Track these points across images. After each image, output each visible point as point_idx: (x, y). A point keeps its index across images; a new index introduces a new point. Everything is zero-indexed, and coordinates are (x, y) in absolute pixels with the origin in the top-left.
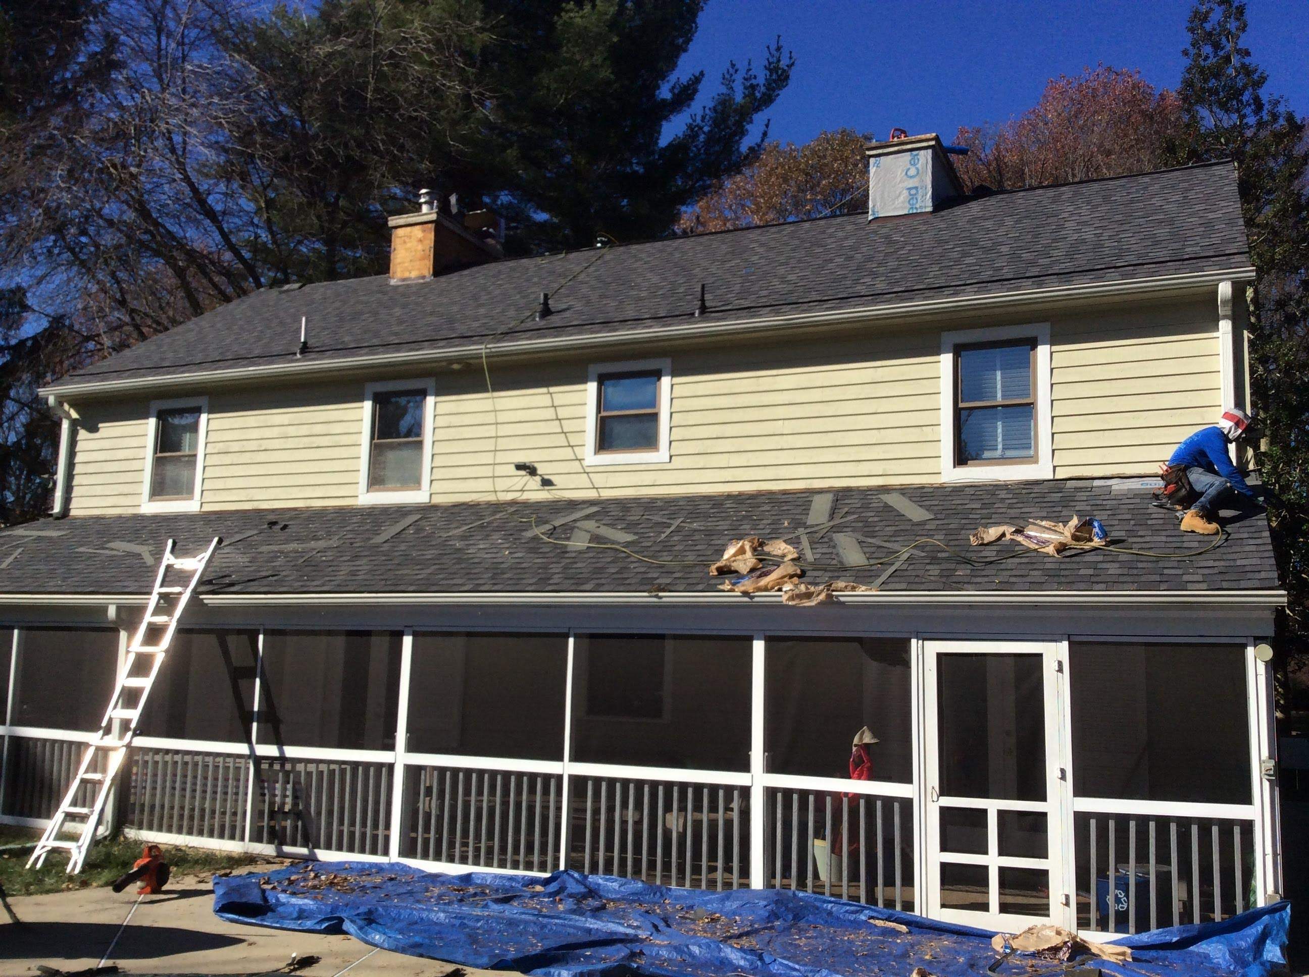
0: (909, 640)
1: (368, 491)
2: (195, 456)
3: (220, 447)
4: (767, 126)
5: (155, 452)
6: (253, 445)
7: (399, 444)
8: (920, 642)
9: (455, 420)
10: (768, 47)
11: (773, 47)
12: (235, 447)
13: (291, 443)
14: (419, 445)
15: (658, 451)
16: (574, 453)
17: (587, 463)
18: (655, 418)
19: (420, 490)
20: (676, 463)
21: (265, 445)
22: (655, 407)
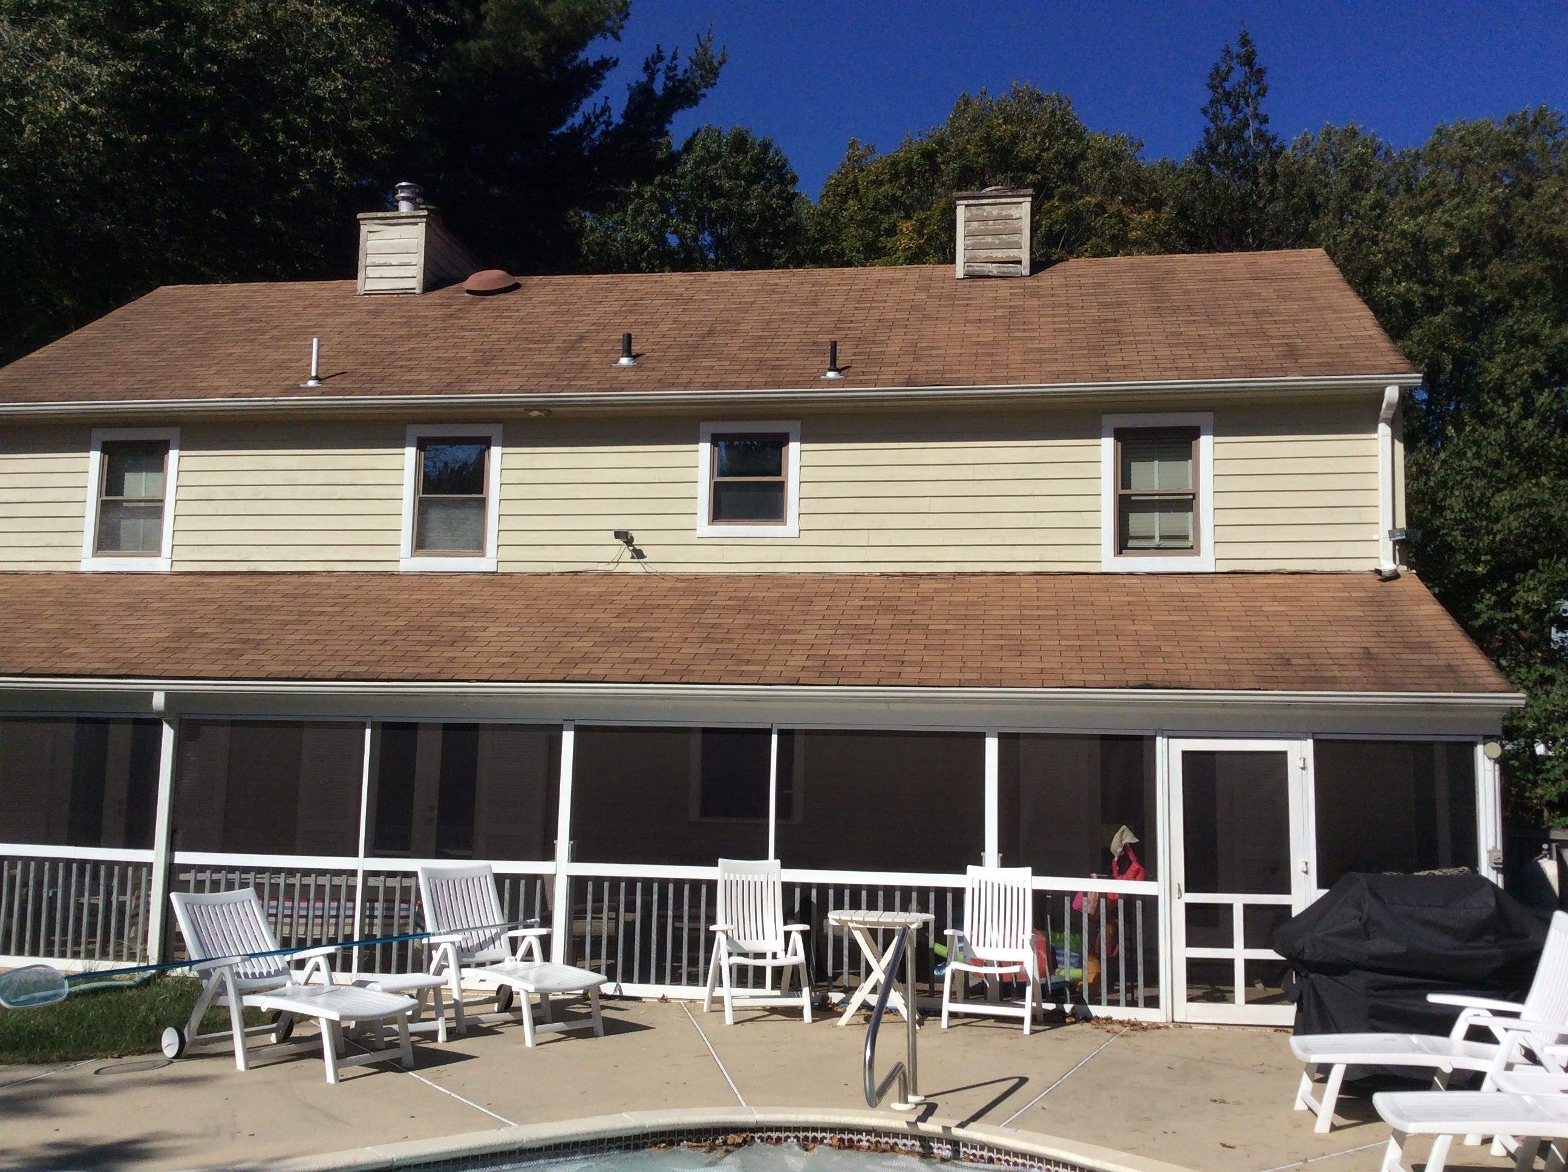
0: (1153, 739)
1: (412, 556)
2: (162, 501)
3: (194, 493)
5: (100, 494)
7: (453, 500)
8: (1165, 740)
9: (529, 476)
12: (220, 493)
13: (302, 493)
14: (482, 504)
15: (785, 525)
16: (684, 522)
17: (699, 533)
18: (781, 487)
19: (483, 556)
20: (808, 538)
21: (265, 492)
22: (780, 475)
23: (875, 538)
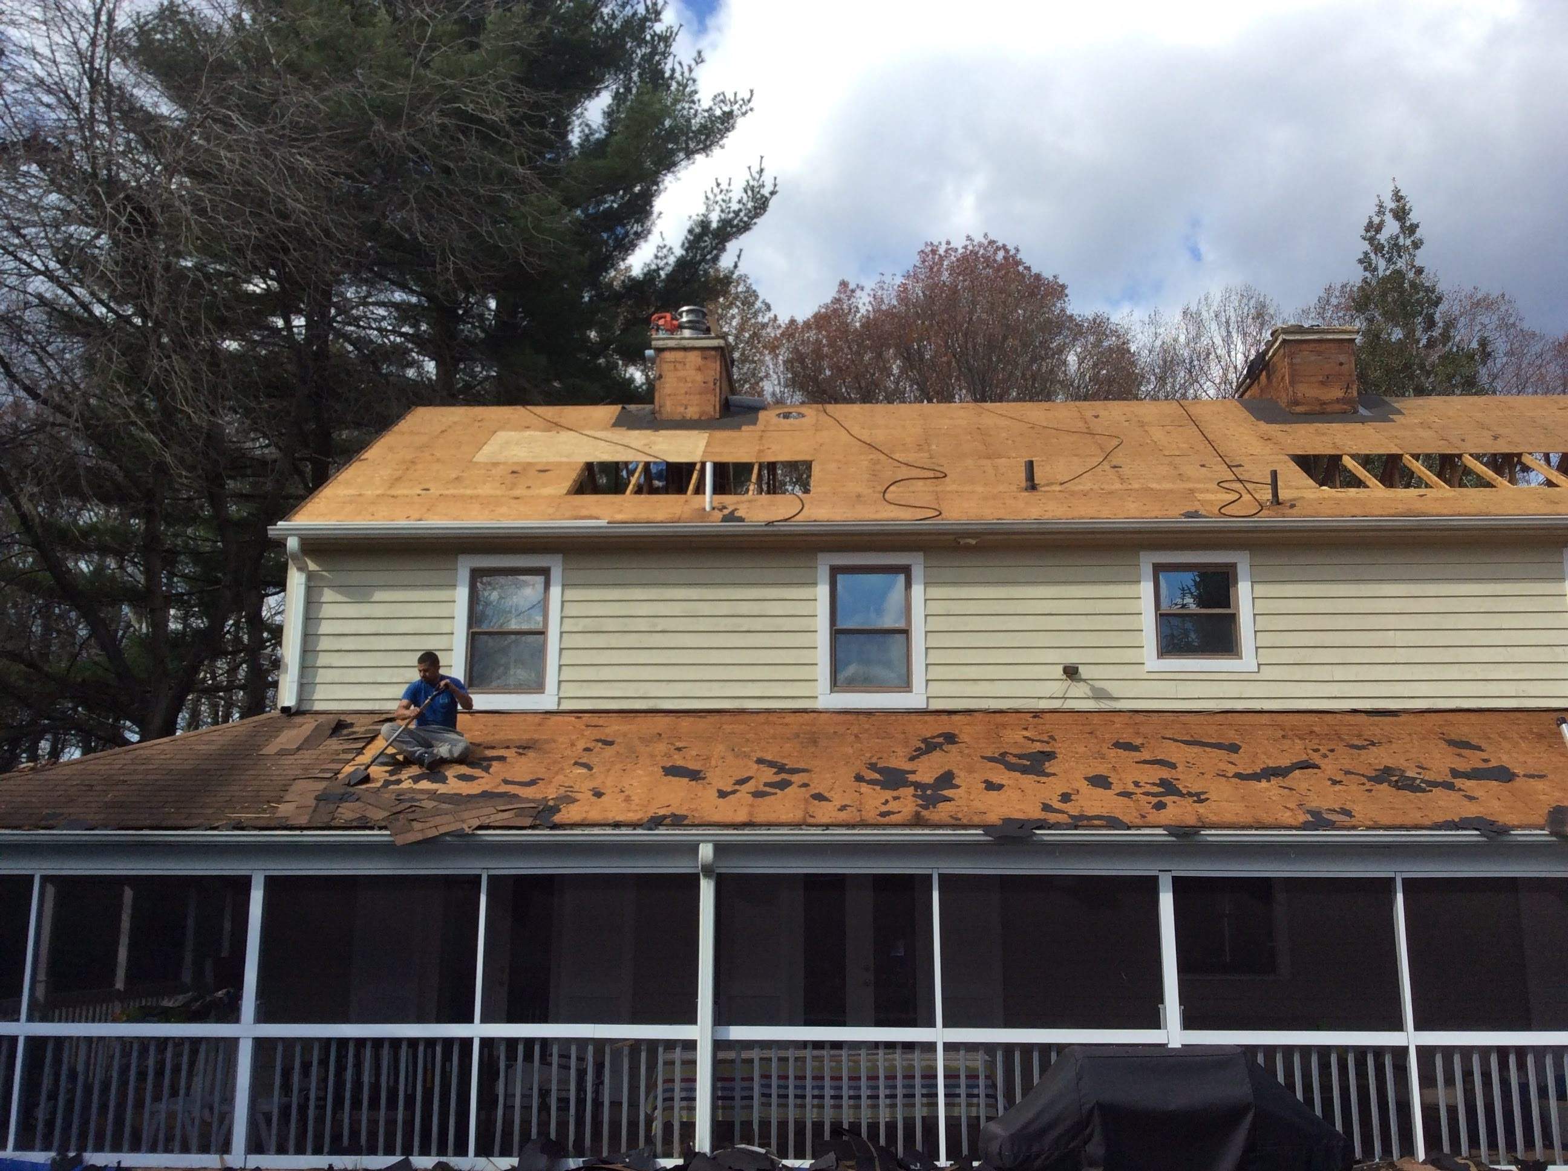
1: (831, 692)
2: (542, 633)
3: (581, 625)
4: (739, 257)
5: (469, 626)
6: (642, 625)
9: (955, 607)
10: (749, 168)
11: (755, 169)
13: (703, 624)
15: (1241, 658)
16: (1129, 655)
17: (1148, 667)
18: (1233, 618)
19: (911, 691)
20: (1267, 673)
21: (662, 624)
22: (1228, 606)
23: (1339, 673)
